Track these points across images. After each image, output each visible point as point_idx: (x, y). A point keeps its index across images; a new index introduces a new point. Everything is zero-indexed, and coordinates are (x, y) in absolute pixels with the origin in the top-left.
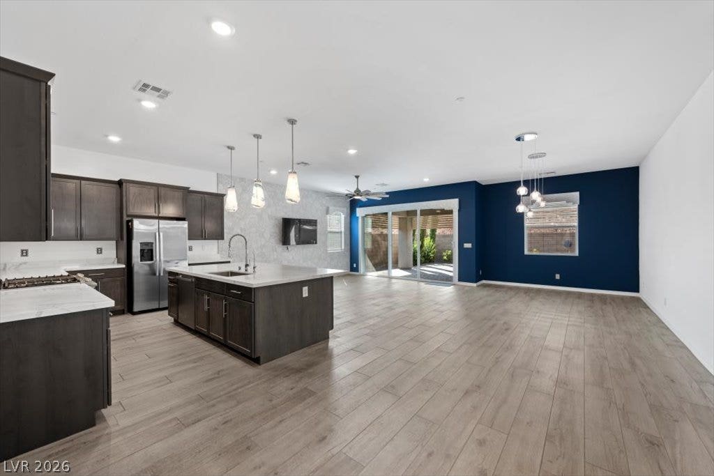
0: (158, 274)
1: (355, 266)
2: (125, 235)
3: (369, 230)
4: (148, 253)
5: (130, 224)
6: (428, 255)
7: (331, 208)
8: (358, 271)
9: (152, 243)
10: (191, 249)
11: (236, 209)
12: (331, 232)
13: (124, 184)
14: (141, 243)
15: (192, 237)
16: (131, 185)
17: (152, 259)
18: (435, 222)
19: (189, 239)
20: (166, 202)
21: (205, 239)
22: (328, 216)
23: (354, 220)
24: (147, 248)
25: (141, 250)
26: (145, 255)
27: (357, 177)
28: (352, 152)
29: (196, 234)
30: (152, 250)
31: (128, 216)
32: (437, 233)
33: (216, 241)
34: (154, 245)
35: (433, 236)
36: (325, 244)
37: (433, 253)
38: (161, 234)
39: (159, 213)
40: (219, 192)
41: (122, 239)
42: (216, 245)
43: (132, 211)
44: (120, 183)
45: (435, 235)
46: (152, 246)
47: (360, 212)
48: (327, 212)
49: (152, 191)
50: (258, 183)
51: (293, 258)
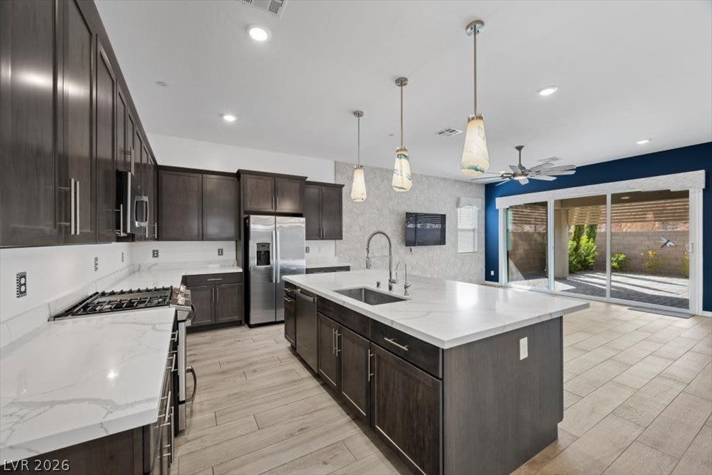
0: (274, 281)
1: (492, 273)
2: (243, 235)
3: (511, 227)
4: (264, 257)
5: (247, 221)
6: (585, 260)
7: (463, 200)
8: (497, 281)
9: (269, 244)
10: (307, 250)
11: (365, 197)
12: (462, 230)
13: (242, 175)
14: (257, 244)
15: (309, 237)
16: (248, 176)
17: (269, 263)
18: (596, 215)
19: (307, 239)
20: (283, 195)
21: (323, 239)
22: (459, 210)
23: (491, 214)
24: (262, 249)
25: (258, 252)
26: (262, 257)
27: (519, 148)
28: (547, 92)
29: (313, 234)
30: (269, 252)
31: (246, 212)
32: (598, 230)
33: (333, 241)
34: (271, 246)
35: (592, 235)
36: (455, 246)
37: (593, 258)
38: (278, 233)
39: (276, 208)
40: (337, 183)
41: (240, 239)
42: (334, 245)
43: (251, 206)
44: (238, 175)
45: (595, 233)
46: (269, 247)
47: (501, 203)
48: (458, 204)
49: (269, 182)
50: (403, 153)
51: (417, 263)
